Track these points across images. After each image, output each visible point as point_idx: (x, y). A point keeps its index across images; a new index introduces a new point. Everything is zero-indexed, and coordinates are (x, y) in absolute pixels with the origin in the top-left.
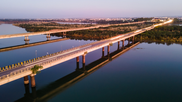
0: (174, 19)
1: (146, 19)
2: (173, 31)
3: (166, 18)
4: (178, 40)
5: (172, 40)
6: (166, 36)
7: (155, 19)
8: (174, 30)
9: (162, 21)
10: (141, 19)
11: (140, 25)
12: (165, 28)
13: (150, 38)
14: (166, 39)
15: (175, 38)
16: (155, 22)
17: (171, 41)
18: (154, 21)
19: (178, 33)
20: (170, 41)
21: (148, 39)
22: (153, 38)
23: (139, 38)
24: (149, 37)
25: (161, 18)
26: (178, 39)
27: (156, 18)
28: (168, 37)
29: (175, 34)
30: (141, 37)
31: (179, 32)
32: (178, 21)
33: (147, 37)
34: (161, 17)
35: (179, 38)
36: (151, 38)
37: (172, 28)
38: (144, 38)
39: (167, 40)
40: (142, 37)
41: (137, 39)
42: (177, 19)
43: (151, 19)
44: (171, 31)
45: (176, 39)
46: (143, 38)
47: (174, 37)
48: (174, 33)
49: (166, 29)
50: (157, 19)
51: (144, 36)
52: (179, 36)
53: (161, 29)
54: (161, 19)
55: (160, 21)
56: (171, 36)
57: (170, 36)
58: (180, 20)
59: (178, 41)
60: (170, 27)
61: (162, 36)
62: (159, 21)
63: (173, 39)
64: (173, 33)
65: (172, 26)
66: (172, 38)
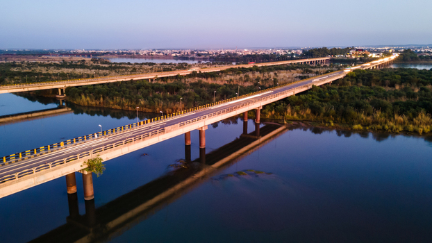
0: (404, 52)
1: (334, 51)
2: (397, 87)
3: (387, 48)
4: (414, 124)
5: (391, 124)
6: (371, 108)
7: (357, 50)
8: (400, 84)
9: (374, 55)
10: (323, 52)
11: (312, 67)
12: (375, 78)
13: (319, 115)
14: (369, 118)
15: (400, 119)
16: (356, 59)
17: (387, 127)
18: (354, 57)
19: (414, 96)
20: (384, 129)
21: (312, 117)
22: (327, 115)
23: (282, 112)
24: (315, 111)
25: (373, 49)
26: (411, 120)
27: (360, 48)
28: (378, 114)
29: (403, 100)
30: (289, 110)
31: (417, 90)
32: (413, 55)
33: (308, 111)
34: (375, 46)
35: (415, 115)
36: (322, 114)
37: (397, 76)
38: (298, 114)
39: (375, 122)
40: (292, 109)
41: (273, 116)
42: (412, 52)
43: (346, 50)
44: (392, 85)
45: (407, 122)
46: (295, 115)
47: (400, 114)
48: (400, 95)
49: (378, 81)
50: (362, 50)
51: (298, 107)
52: (415, 107)
53: (363, 80)
54: (372, 52)
55: (370, 55)
56: (389, 110)
57: (384, 109)
58: (420, 54)
59: (411, 127)
60: (391, 73)
61: (359, 107)
62: (365, 55)
63: (396, 122)
64: (398, 95)
65: (396, 72)
66: (390, 117)
